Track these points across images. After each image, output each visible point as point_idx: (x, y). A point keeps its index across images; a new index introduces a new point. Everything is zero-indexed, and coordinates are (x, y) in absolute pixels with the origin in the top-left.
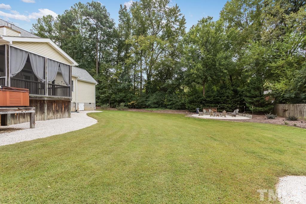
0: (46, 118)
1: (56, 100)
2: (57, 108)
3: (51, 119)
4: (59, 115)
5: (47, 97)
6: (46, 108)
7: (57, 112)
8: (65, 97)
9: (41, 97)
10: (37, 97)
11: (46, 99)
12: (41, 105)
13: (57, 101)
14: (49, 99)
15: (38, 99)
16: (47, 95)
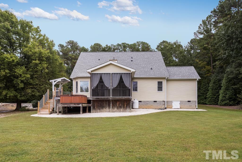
0: (111, 111)
1: (118, 99)
2: (120, 105)
3: (116, 112)
4: (121, 110)
5: (111, 98)
6: (111, 105)
7: (120, 107)
8: (125, 97)
9: (107, 98)
10: (105, 98)
11: (111, 99)
12: (109, 103)
13: (120, 100)
14: (113, 99)
15: (106, 99)
16: (111, 97)
